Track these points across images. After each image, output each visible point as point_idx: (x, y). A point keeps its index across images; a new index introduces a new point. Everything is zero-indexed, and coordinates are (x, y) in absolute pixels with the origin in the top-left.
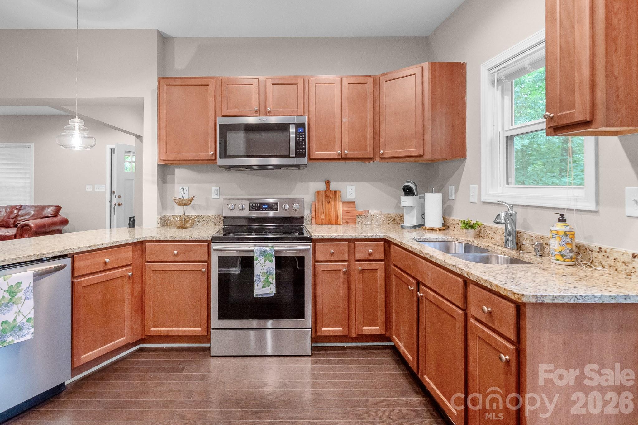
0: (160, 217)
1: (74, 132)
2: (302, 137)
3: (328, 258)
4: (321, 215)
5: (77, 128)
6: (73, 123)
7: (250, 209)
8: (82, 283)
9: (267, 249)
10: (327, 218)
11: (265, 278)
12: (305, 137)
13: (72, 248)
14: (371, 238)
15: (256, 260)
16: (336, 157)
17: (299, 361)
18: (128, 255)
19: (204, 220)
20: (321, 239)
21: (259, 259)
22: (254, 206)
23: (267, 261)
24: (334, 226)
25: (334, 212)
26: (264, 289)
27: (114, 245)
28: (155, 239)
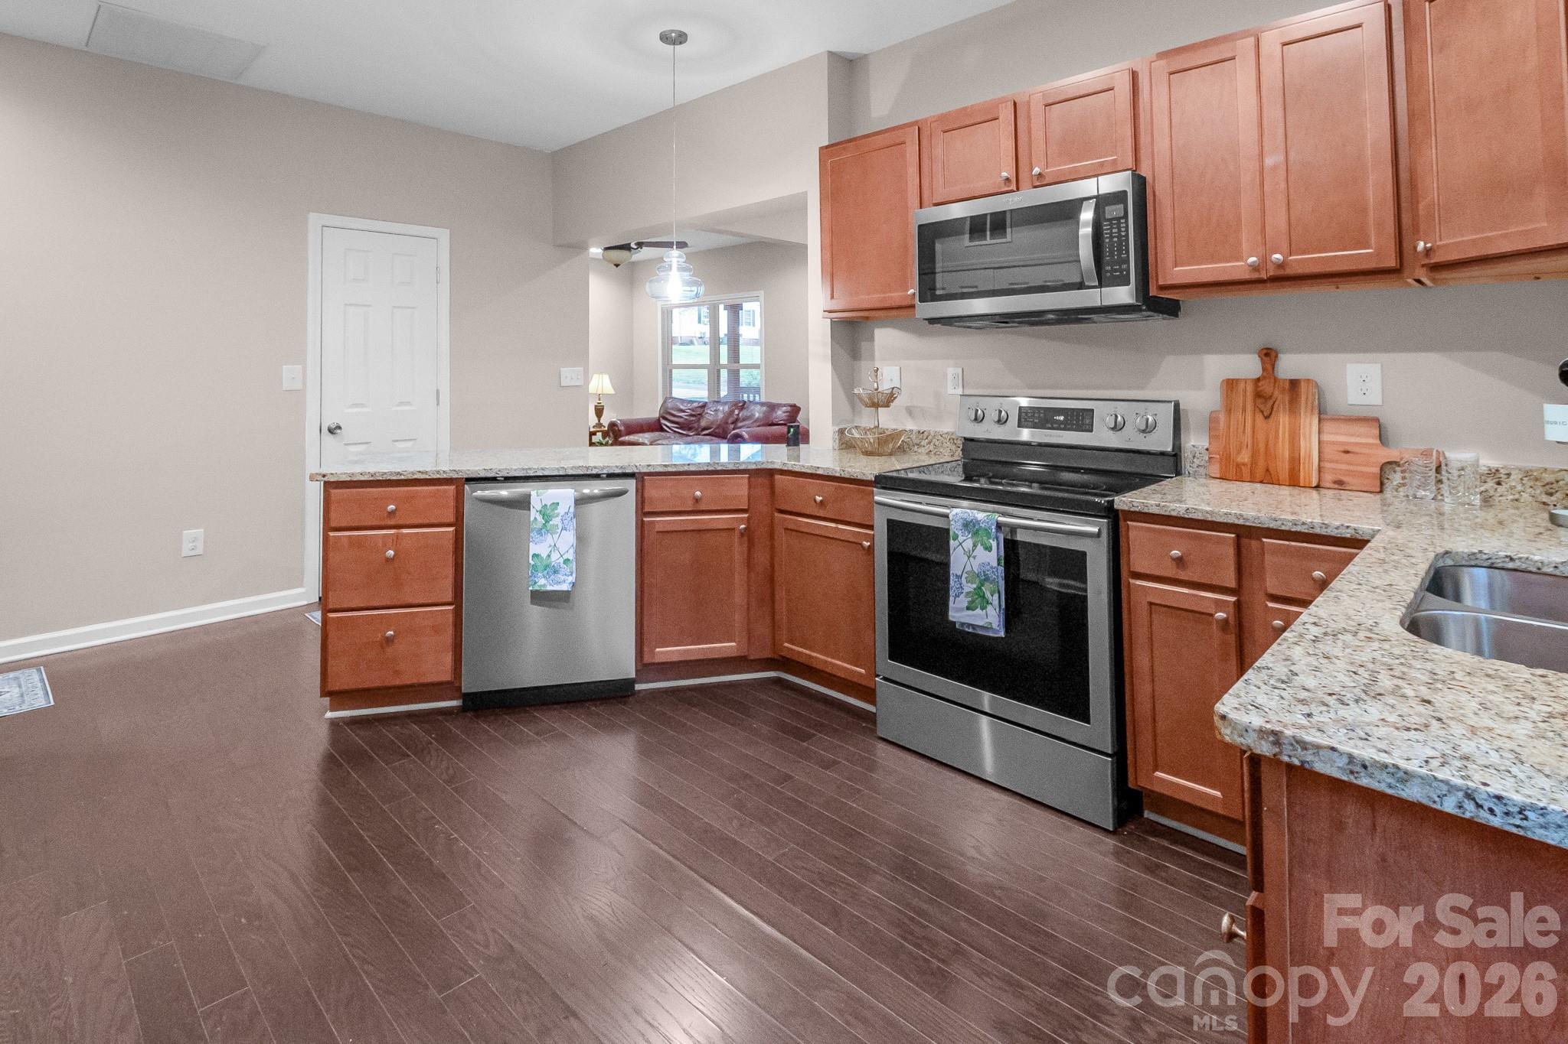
0: (837, 429)
1: (670, 273)
2: (1120, 231)
3: (1170, 571)
4: (1239, 451)
5: (675, 266)
6: (669, 260)
7: (1019, 420)
8: (657, 526)
9: (981, 516)
10: (1261, 463)
11: (975, 586)
12: (1127, 231)
13: (638, 464)
14: (1318, 531)
15: (954, 539)
16: (1247, 276)
17: (1069, 829)
18: (740, 490)
19: (930, 443)
20: (1140, 513)
21: (961, 539)
22: (1030, 415)
23: (980, 547)
24: (1285, 492)
25: (1287, 446)
26: (970, 612)
27: (710, 468)
28: (786, 469)
